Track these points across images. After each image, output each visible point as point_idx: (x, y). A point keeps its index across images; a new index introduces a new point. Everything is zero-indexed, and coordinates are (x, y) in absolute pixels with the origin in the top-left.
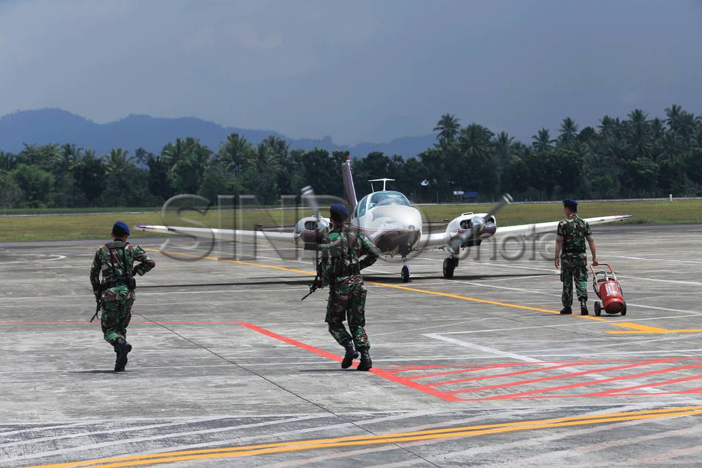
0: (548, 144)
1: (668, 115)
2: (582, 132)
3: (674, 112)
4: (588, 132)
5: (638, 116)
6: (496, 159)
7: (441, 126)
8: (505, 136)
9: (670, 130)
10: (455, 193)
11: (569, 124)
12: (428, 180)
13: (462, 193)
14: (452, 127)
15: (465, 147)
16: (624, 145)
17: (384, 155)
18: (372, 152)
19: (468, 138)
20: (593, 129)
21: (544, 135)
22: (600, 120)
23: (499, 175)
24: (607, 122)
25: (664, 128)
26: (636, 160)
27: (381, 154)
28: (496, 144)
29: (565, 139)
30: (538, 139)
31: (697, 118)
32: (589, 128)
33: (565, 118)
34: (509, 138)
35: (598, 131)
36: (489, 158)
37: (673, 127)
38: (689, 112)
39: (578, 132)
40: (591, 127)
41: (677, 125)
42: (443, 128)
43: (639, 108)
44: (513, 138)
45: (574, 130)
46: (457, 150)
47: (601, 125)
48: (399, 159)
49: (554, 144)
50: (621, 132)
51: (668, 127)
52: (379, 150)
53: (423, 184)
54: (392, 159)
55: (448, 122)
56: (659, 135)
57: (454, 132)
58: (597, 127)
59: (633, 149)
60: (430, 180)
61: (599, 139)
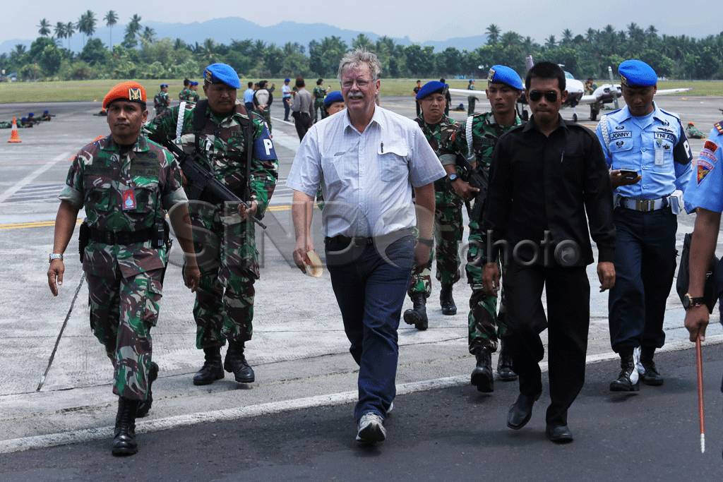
0: (554, 44)
1: (629, 29)
3: (632, 27)
4: (579, 38)
5: (609, 29)
7: (489, 32)
8: (529, 39)
9: (630, 38)
11: (568, 33)
14: (496, 32)
15: (505, 45)
16: (602, 46)
18: (448, 47)
19: (507, 40)
21: (552, 39)
22: (586, 30)
24: (590, 32)
25: (626, 37)
27: (455, 48)
28: (524, 44)
29: (565, 42)
30: (548, 41)
33: (566, 29)
34: (531, 40)
35: (585, 37)
36: (520, 53)
37: (632, 37)
38: (641, 27)
39: (573, 38)
40: (581, 35)
41: (634, 35)
43: (610, 24)
44: (534, 40)
45: (571, 36)
46: (501, 47)
47: (587, 33)
48: (465, 52)
49: (558, 45)
50: (600, 39)
51: (629, 36)
53: (480, 67)
54: (461, 51)
55: (493, 29)
56: (623, 41)
57: (497, 35)
58: (584, 34)
59: (608, 50)
60: (484, 64)
61: (586, 42)
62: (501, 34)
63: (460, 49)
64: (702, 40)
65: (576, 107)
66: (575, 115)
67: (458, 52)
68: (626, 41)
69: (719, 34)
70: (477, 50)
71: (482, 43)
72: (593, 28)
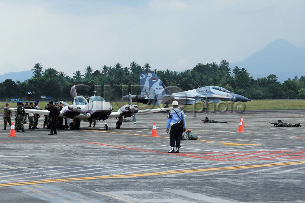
0: (80, 77)
1: (131, 66)
2: (94, 72)
3: (133, 64)
4: (97, 72)
5: (118, 66)
6: (59, 83)
7: (35, 68)
8: (62, 73)
9: (132, 72)
10: (42, 97)
11: (89, 69)
12: (31, 92)
13: (45, 97)
14: (39, 69)
15: (47, 78)
16: (113, 78)
17: (12, 81)
18: (7, 79)
19: (48, 74)
20: (99, 71)
21: (78, 73)
22: (102, 67)
23: (61, 90)
24: (105, 68)
25: (129, 71)
26: (119, 84)
27: (11, 80)
28: (59, 77)
29: (88, 75)
30: (76, 75)
31: (143, 67)
32: (97, 70)
33: (88, 66)
34: (64, 74)
35: (101, 72)
36: (57, 82)
38: (140, 65)
39: (93, 72)
40: (98, 70)
41: (135, 70)
42: (35, 69)
43: (119, 63)
44: (66, 74)
45: (91, 71)
46: (44, 79)
47: (103, 69)
48: (18, 82)
49: (83, 77)
50: (111, 73)
51: (131, 71)
52: (9, 78)
53: (29, 93)
54: (16, 82)
55: (37, 67)
56: (127, 74)
57: (40, 71)
58: (101, 70)
59: (117, 80)
60: (32, 91)
61: (103, 75)
62: (43, 70)
63: (15, 80)
64: (182, 73)
65: (107, 120)
66: (106, 125)
67: (13, 82)
68: (129, 74)
69: (193, 69)
70: (26, 81)
71: (30, 76)
72: (107, 66)
